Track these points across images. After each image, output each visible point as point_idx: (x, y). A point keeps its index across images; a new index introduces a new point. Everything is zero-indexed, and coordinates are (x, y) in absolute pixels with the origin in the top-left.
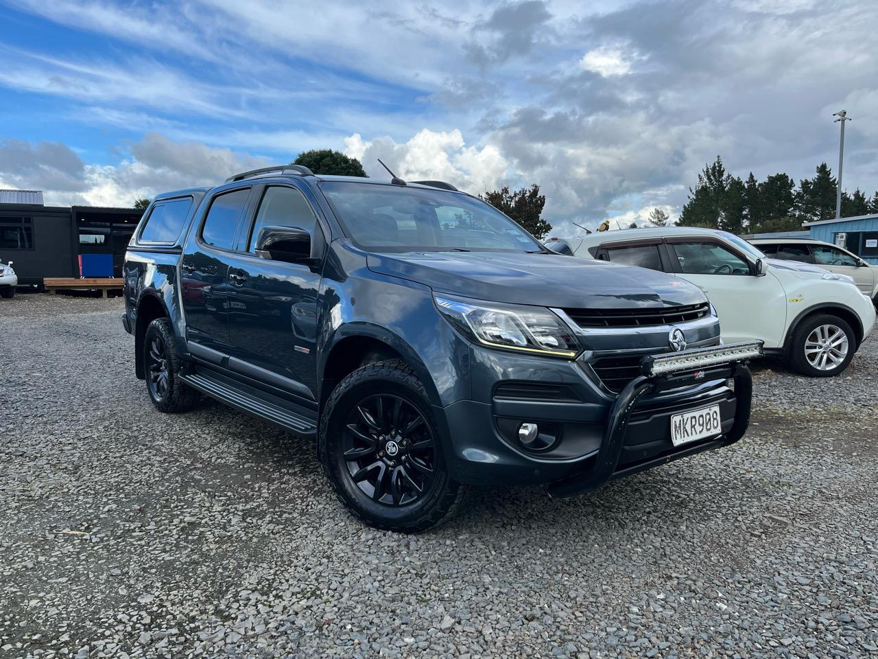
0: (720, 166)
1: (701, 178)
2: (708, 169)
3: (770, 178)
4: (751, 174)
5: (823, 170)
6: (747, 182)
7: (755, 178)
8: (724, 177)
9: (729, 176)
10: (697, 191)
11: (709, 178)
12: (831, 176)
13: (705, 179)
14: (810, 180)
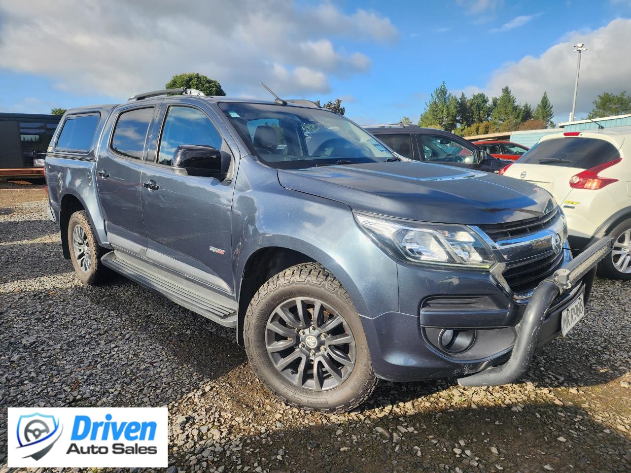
0: (445, 88)
1: (432, 96)
2: (437, 90)
3: (474, 96)
4: (463, 93)
5: (506, 91)
6: (460, 99)
7: (465, 97)
8: (447, 96)
9: (450, 94)
10: (431, 105)
11: (438, 96)
12: (511, 95)
13: (435, 97)
14: (498, 97)
